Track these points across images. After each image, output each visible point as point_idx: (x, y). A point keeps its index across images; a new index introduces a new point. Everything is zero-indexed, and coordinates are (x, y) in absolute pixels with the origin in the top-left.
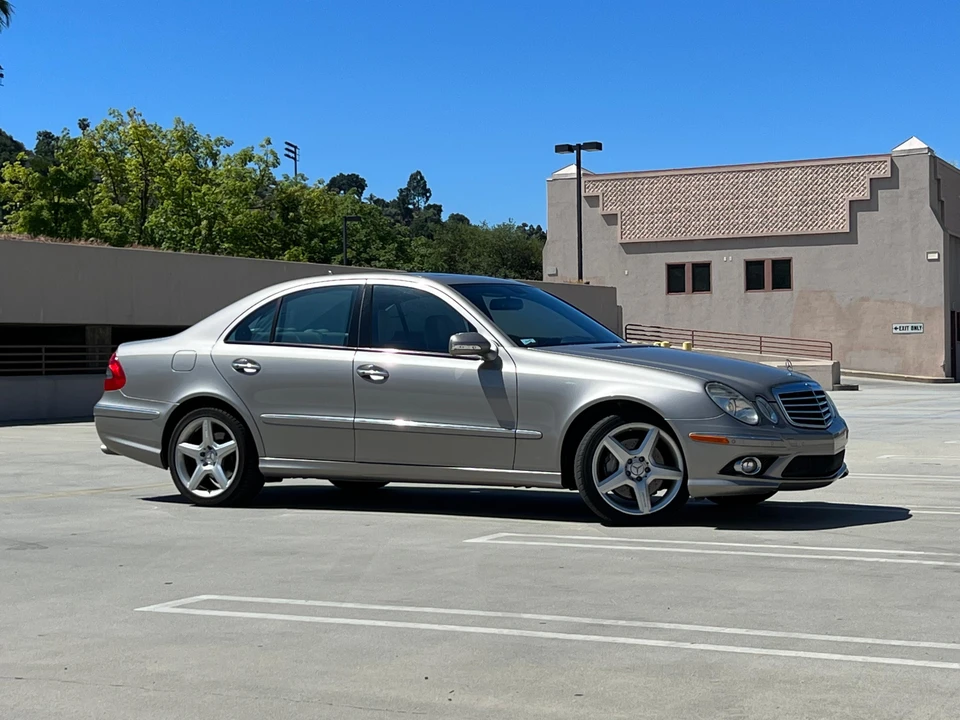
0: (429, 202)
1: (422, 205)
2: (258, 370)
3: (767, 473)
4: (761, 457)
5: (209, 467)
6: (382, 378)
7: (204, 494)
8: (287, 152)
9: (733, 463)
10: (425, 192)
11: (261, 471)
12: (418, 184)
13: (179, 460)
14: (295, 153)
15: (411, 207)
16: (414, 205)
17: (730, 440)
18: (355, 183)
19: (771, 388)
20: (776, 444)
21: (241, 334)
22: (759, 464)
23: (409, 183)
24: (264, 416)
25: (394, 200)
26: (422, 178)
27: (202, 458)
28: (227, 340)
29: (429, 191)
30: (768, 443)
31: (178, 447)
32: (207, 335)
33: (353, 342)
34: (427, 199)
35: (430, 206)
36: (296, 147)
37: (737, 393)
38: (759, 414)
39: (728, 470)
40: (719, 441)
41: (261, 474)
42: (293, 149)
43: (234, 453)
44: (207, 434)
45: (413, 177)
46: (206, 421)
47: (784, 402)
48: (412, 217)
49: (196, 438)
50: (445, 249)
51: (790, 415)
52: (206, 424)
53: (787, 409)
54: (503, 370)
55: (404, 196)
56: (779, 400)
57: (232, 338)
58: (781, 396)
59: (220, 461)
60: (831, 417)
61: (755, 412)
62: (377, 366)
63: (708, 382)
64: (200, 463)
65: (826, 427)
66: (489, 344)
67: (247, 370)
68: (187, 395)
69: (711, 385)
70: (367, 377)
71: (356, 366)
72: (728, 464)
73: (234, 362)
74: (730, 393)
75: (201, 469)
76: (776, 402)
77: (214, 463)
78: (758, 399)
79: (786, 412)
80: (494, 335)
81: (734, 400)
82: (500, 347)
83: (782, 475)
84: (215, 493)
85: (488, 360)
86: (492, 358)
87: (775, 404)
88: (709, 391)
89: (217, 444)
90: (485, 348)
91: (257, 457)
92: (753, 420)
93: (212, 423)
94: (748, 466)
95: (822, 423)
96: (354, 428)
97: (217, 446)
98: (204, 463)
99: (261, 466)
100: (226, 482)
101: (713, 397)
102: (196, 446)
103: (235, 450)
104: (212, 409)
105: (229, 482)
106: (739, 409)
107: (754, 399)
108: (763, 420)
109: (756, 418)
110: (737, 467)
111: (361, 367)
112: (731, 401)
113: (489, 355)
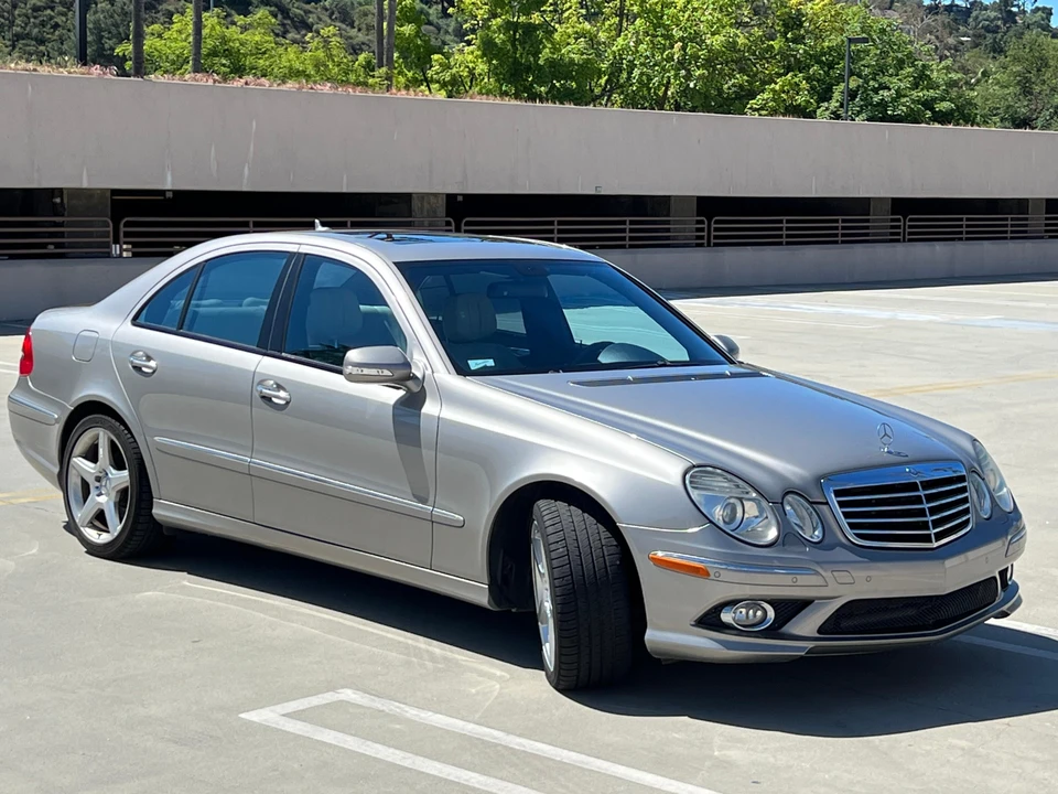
2: (154, 372)
3: (786, 630)
4: (773, 602)
5: (103, 499)
6: (282, 402)
7: (92, 535)
9: (718, 609)
11: (155, 516)
13: (74, 481)
17: (712, 572)
19: (821, 480)
21: (151, 315)
22: (771, 613)
24: (156, 441)
27: (97, 484)
28: (135, 321)
30: (788, 580)
31: (72, 462)
32: (115, 312)
33: (270, 343)
37: (748, 488)
38: (783, 524)
39: (710, 620)
40: (695, 571)
41: (154, 519)
43: (127, 488)
44: (103, 452)
46: (101, 434)
47: (842, 504)
49: (92, 455)
50: (1019, 68)
51: (852, 526)
52: (103, 438)
53: (847, 515)
54: (424, 410)
56: (834, 500)
57: (141, 320)
58: (838, 493)
59: (113, 494)
60: (966, 523)
61: (774, 522)
62: (279, 382)
63: (694, 466)
64: (93, 492)
65: (936, 545)
66: (407, 365)
67: (144, 369)
68: (80, 395)
69: (698, 473)
70: (267, 399)
71: (256, 380)
72: (710, 610)
73: (132, 355)
74: (738, 486)
75: (93, 500)
76: (827, 503)
77: (108, 494)
78: (789, 498)
79: (844, 522)
80: (427, 354)
81: (741, 499)
82: (429, 372)
83: (819, 631)
84: (105, 538)
85: (409, 390)
86: (415, 389)
87: (825, 507)
88: (691, 482)
89: (114, 471)
90: (400, 373)
91: (152, 498)
92: (766, 537)
93: (109, 438)
94: (747, 613)
95: (927, 539)
96: (250, 474)
97: (113, 473)
98: (98, 492)
99: (155, 511)
100: (116, 527)
101: (695, 494)
102: (92, 465)
103: (128, 484)
104: (106, 418)
105: (119, 527)
106: (746, 516)
107: (778, 498)
108: (788, 537)
109: (772, 534)
110: (726, 617)
111: (261, 383)
112: (732, 501)
113: (410, 383)
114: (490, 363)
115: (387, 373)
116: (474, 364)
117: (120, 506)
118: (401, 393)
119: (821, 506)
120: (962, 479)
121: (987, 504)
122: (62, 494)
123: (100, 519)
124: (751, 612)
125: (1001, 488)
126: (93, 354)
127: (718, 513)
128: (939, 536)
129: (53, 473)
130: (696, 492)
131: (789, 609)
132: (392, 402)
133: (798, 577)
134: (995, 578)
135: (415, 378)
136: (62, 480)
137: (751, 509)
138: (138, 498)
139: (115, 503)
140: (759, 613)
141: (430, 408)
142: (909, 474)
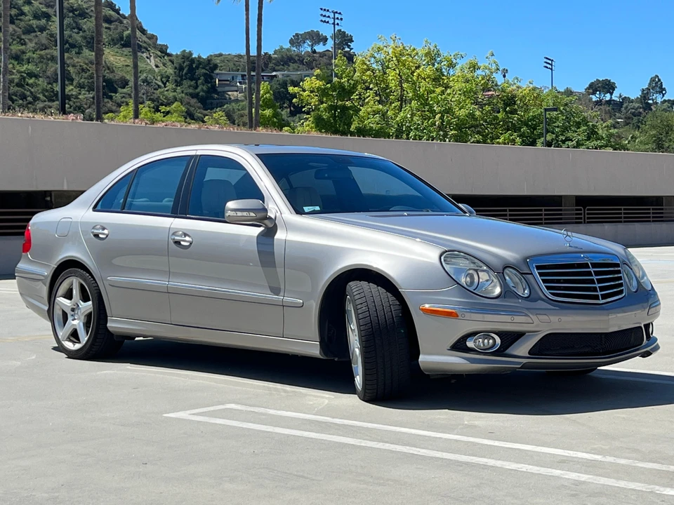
0: (664, 98)
1: (659, 100)
2: (107, 236)
3: (509, 351)
4: (499, 334)
5: (76, 322)
6: (188, 244)
7: (69, 345)
8: (546, 65)
9: (464, 338)
10: (662, 90)
11: (109, 328)
12: (657, 85)
13: (58, 313)
14: (552, 65)
15: (650, 102)
16: (653, 100)
17: (460, 315)
18: (608, 86)
19: (526, 260)
20: (518, 319)
21: (104, 204)
22: (498, 340)
23: (650, 84)
24: (108, 280)
25: (638, 98)
26: (659, 80)
27: (73, 313)
28: (95, 209)
29: (664, 89)
30: (508, 318)
31: (56, 301)
32: (83, 205)
33: (179, 210)
34: (663, 96)
35: (665, 101)
36: (552, 61)
37: (481, 264)
38: (504, 285)
39: (459, 346)
40: (449, 314)
41: (108, 330)
42: (550, 62)
43: (91, 312)
44: (76, 292)
45: (652, 80)
46: (75, 280)
47: (541, 274)
48: (651, 110)
49: (69, 295)
50: (654, 132)
51: (548, 288)
52: (76, 283)
53: (544, 281)
54: (276, 237)
55: (645, 95)
56: (536, 272)
57: (99, 207)
58: (538, 268)
59: (83, 318)
60: (621, 292)
61: (498, 284)
62: (185, 232)
63: (446, 251)
64: (70, 318)
65: (602, 301)
66: (265, 210)
67: (101, 236)
68: (61, 257)
69: (448, 255)
70: (178, 243)
71: (171, 232)
72: (459, 339)
73: (93, 228)
74: (474, 263)
75: (70, 323)
76: (532, 274)
77: (79, 319)
78: (507, 271)
79: (543, 285)
80: (277, 203)
81: (476, 271)
82: (278, 214)
83: (529, 353)
84: (78, 346)
85: (267, 227)
86: (270, 225)
87: (530, 276)
88: (445, 261)
89: (82, 303)
90: (260, 215)
91: (107, 317)
92: (494, 293)
93: (79, 282)
94: (483, 342)
95: (596, 297)
96: (168, 292)
97: (82, 304)
98: (72, 318)
99: (109, 325)
100: (84, 338)
101: (447, 267)
102: (69, 301)
103: (92, 310)
104: (77, 269)
105: (86, 339)
106: (481, 280)
107: (501, 270)
108: (507, 293)
109: (498, 291)
110: (470, 344)
111: (174, 234)
112: (471, 272)
113: (266, 222)
114: (317, 208)
115: (252, 214)
116: (306, 209)
117: (87, 325)
118: (262, 229)
119: (528, 276)
120: (617, 265)
121: (635, 283)
122: (50, 324)
123: (74, 335)
124: (486, 341)
125: (643, 278)
126: (69, 233)
127: (463, 280)
128: (604, 297)
129: (44, 310)
130: (448, 266)
131: (509, 338)
132: (256, 235)
133: (515, 317)
134: (641, 327)
135: (270, 218)
136: (50, 314)
137: (484, 276)
138: (98, 319)
139: (83, 323)
140: (491, 341)
141: (280, 235)
142: (583, 258)
